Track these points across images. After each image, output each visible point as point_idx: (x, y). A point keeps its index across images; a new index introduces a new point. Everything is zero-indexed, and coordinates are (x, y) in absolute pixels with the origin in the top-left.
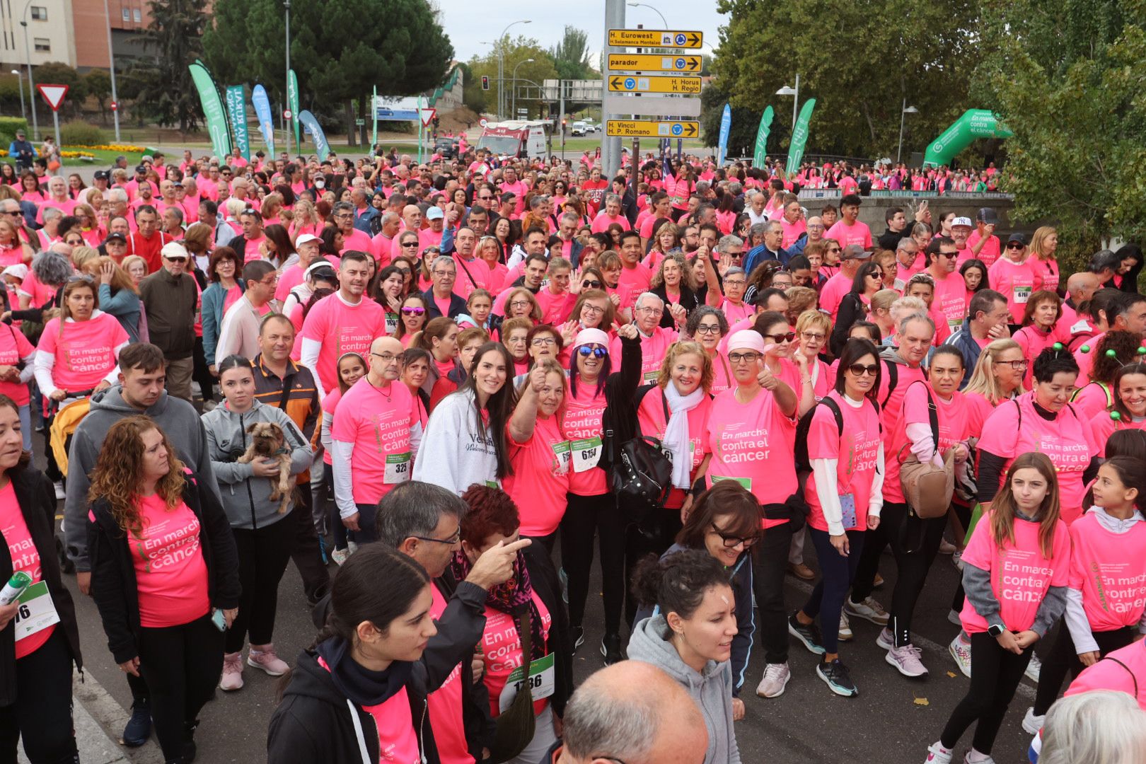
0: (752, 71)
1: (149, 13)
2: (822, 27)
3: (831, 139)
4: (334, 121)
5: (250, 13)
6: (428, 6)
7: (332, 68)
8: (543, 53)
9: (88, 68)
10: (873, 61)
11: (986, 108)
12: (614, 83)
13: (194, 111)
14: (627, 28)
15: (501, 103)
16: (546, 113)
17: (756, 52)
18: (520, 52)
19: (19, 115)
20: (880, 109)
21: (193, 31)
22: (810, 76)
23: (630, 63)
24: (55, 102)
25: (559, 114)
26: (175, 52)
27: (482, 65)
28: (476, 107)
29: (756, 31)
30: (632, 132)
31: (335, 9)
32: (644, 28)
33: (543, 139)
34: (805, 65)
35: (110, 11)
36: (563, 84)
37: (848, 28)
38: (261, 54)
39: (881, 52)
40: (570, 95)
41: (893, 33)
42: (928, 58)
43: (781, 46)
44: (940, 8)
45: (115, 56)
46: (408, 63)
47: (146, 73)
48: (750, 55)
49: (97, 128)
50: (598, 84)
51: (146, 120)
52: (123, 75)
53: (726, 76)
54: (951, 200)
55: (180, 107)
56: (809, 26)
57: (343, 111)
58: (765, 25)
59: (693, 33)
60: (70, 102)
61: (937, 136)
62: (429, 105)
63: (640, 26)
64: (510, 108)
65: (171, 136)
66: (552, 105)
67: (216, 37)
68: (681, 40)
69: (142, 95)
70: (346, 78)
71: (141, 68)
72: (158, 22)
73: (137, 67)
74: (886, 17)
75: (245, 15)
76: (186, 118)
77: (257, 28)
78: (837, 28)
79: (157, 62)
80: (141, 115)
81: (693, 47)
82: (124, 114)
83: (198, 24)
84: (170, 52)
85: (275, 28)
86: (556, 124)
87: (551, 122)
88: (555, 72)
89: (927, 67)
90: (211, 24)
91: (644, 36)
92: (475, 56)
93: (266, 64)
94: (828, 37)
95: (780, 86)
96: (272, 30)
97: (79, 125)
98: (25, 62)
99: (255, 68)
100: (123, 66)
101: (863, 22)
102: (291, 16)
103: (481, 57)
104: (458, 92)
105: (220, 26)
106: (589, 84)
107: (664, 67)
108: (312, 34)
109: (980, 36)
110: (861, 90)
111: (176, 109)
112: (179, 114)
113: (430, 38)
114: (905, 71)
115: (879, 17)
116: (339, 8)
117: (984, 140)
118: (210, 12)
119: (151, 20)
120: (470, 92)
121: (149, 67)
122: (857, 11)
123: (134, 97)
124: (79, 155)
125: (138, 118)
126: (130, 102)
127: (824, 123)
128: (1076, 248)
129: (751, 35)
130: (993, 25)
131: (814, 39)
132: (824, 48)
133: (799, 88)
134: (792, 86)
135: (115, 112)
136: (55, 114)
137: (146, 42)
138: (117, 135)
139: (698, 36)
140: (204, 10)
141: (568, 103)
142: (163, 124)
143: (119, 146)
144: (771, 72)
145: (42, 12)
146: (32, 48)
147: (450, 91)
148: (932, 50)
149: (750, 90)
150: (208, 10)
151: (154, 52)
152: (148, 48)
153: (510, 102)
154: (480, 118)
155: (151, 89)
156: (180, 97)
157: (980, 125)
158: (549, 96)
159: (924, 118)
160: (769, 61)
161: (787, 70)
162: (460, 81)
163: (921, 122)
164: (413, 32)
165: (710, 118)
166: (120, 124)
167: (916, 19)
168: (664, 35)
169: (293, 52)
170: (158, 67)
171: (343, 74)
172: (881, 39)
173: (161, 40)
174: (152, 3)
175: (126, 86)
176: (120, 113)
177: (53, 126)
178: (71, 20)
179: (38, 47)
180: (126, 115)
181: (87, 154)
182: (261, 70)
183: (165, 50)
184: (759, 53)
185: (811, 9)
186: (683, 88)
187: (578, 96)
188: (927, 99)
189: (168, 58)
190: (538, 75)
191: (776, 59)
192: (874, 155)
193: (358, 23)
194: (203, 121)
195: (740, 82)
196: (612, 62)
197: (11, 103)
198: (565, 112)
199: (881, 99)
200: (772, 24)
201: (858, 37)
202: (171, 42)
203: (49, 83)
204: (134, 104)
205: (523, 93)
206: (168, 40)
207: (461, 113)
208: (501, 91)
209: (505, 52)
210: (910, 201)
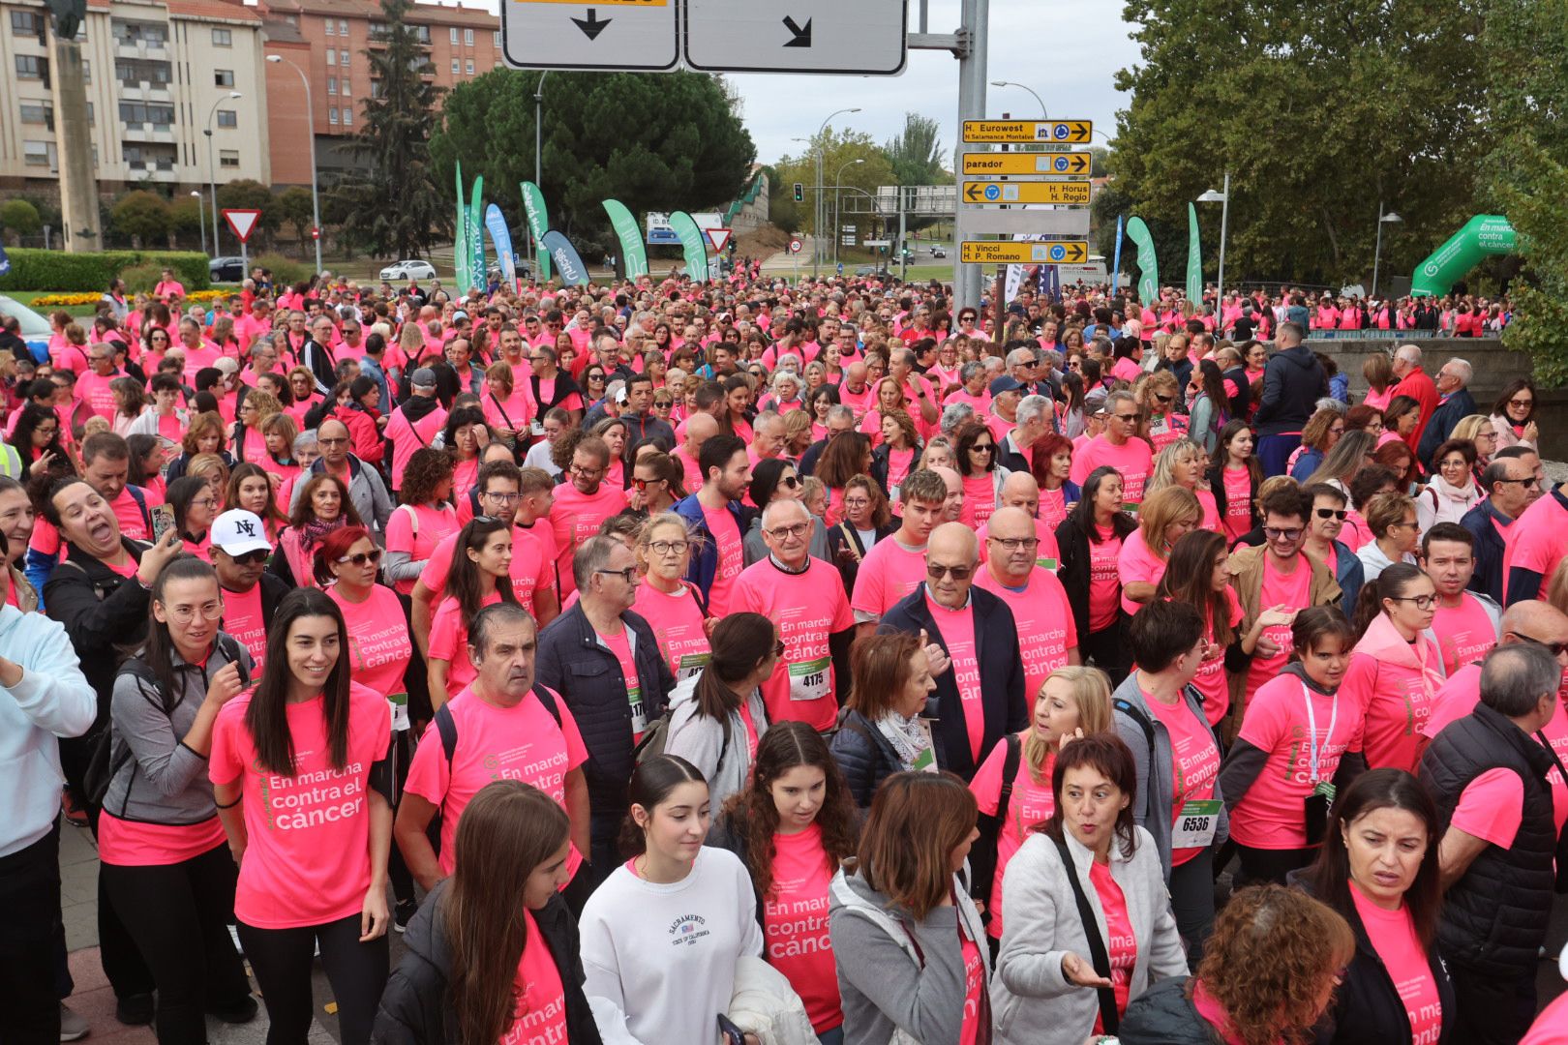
0: (1163, 170)
1: (363, 114)
2: (1261, 107)
4: (597, 246)
5: (491, 109)
6: (723, 93)
7: (596, 177)
8: (876, 151)
9: (287, 185)
10: (1333, 153)
11: (1502, 213)
12: (971, 192)
14: (988, 118)
15: (820, 220)
16: (881, 230)
17: (1170, 143)
18: (846, 151)
19: (198, 249)
20: (1347, 218)
21: (417, 134)
22: (1243, 174)
23: (991, 165)
24: (243, 231)
25: (898, 232)
26: (394, 161)
27: (794, 168)
28: (785, 225)
29: (1169, 115)
30: (999, 257)
32: (1012, 118)
34: (1236, 159)
35: (313, 113)
36: (903, 192)
37: (1298, 108)
38: (504, 161)
39: (1345, 140)
40: (914, 207)
41: (1362, 113)
42: (1414, 146)
43: (1204, 133)
45: (319, 169)
46: (695, 169)
47: (356, 191)
48: (1161, 147)
49: (293, 264)
50: (951, 191)
51: (355, 251)
52: (329, 193)
53: (1127, 175)
55: (399, 232)
56: (1243, 106)
58: (1182, 107)
59: (1079, 123)
60: (261, 230)
61: (1429, 254)
62: (724, 224)
63: (1007, 116)
64: (832, 225)
66: (889, 220)
67: (447, 142)
68: (1062, 132)
69: (351, 220)
71: (351, 183)
72: (374, 121)
73: (346, 182)
74: (1352, 91)
75: (484, 112)
76: (407, 247)
77: (499, 128)
78: (1283, 107)
79: (371, 176)
80: (349, 244)
81: (1078, 141)
82: (329, 244)
83: (423, 125)
84: (387, 162)
85: (522, 128)
86: (894, 245)
87: (887, 243)
88: (892, 177)
89: (1414, 158)
90: (440, 124)
91: (1011, 129)
92: (786, 157)
94: (1268, 122)
95: (1203, 191)
96: (518, 131)
97: (273, 259)
98: (208, 181)
99: (496, 181)
100: (328, 183)
101: (1320, 99)
102: (543, 112)
103: (793, 158)
104: (762, 204)
105: (452, 127)
106: (940, 191)
107: (1039, 168)
108: (570, 134)
109: (1490, 113)
110: (1317, 192)
111: (394, 235)
112: (398, 241)
113: (725, 136)
114: (1380, 165)
115: (1342, 92)
116: (606, 99)
117: (1499, 257)
118: (440, 109)
119: (365, 121)
120: (778, 204)
121: (361, 182)
122: (1311, 84)
123: (341, 221)
125: (345, 249)
126: (336, 228)
127: (1266, 239)
129: (1163, 121)
130: (1507, 98)
131: (1249, 124)
132: (1264, 136)
133: (1230, 191)
134: (1220, 190)
135: (317, 242)
136: (244, 246)
137: (358, 150)
139: (1086, 126)
140: (431, 107)
141: (910, 217)
142: (377, 256)
144: (1191, 169)
145: (229, 117)
146: (217, 162)
147: (752, 204)
148: (1418, 134)
149: (1160, 195)
150: (437, 106)
151: (369, 163)
152: (360, 158)
153: (832, 217)
154: (792, 239)
155: (363, 210)
156: (398, 220)
157: (1493, 236)
158: (885, 208)
159: (1410, 229)
160: (1188, 156)
161: (1212, 165)
162: (765, 191)
163: (1405, 235)
164: (703, 128)
166: (323, 256)
167: (1395, 93)
168: (1038, 126)
169: (545, 157)
170: (371, 182)
171: (611, 185)
172: (1346, 120)
173: (377, 148)
174: (367, 100)
175: (332, 206)
176: (323, 242)
178: (265, 125)
179: (224, 161)
180: (331, 245)
183: (381, 161)
184: (1174, 145)
185: (1246, 82)
186: (1066, 196)
187: (924, 208)
188: (1415, 202)
189: (387, 170)
190: (869, 181)
191: (1198, 152)
192: (1337, 280)
193: (630, 118)
194: (428, 251)
195: (1147, 184)
196: (969, 165)
197: (189, 233)
198: (907, 229)
199: (1347, 203)
200: (1191, 105)
201: (1312, 120)
202: (389, 149)
203: (237, 207)
204: (342, 230)
205: (850, 205)
206: (386, 147)
207: (765, 233)
208: (820, 202)
209: (826, 151)
210: (1391, 344)
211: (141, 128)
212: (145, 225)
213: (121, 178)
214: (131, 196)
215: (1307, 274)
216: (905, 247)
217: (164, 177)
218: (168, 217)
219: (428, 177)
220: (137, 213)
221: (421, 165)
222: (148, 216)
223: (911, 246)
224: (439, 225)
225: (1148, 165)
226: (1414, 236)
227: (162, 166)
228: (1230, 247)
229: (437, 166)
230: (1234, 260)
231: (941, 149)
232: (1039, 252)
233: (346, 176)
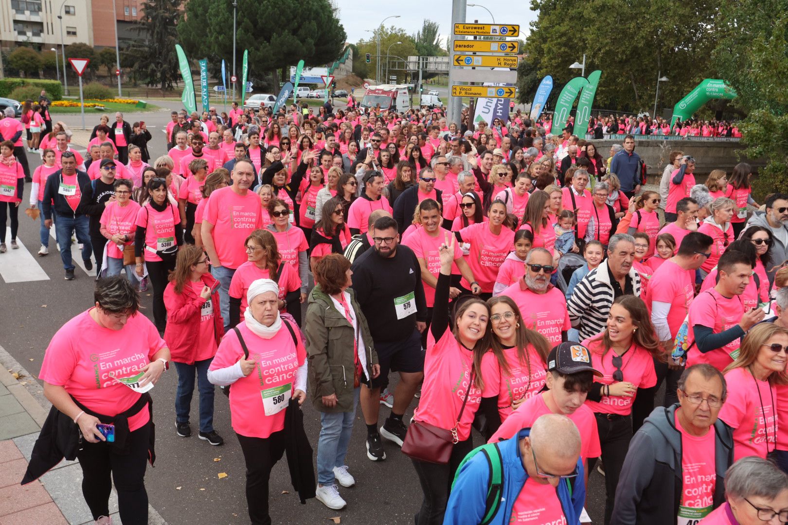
0: (553, 52)
1: (142, 10)
3: (607, 99)
4: (265, 83)
5: (210, 10)
6: (330, 5)
7: (265, 47)
8: (408, 38)
9: (101, 47)
10: (640, 45)
11: (719, 78)
12: (457, 60)
13: (171, 76)
14: (467, 22)
15: (379, 73)
16: (409, 79)
17: (557, 39)
18: (393, 37)
19: (55, 79)
20: (643, 78)
21: (171, 22)
22: (595, 55)
23: (468, 46)
24: (80, 70)
25: (418, 80)
26: (159, 36)
27: (367, 45)
28: (361, 75)
29: (557, 24)
30: (471, 94)
31: (267, 8)
32: (479, 22)
33: (407, 97)
34: (591, 47)
35: (116, 9)
36: (421, 61)
37: (623, 22)
38: (217, 38)
39: (646, 39)
40: (426, 67)
42: (678, 43)
43: (574, 34)
44: (688, 9)
45: (119, 39)
46: (316, 45)
47: (139, 51)
48: (552, 41)
49: (107, 88)
50: (446, 59)
51: (139, 82)
52: (124, 52)
53: (535, 55)
55: (162, 74)
56: (595, 21)
57: (270, 77)
58: (563, 20)
59: (512, 26)
60: (89, 70)
61: (682, 98)
62: (330, 74)
63: (476, 21)
64: (385, 75)
65: (155, 93)
66: (414, 73)
67: (187, 27)
68: (504, 30)
69: (136, 66)
70: (274, 54)
71: (136, 47)
72: (149, 15)
73: (134, 46)
74: (650, 14)
75: (206, 12)
76: (165, 81)
77: (214, 21)
78: (615, 22)
79: (147, 43)
80: (135, 79)
81: (512, 35)
83: (174, 17)
84: (155, 36)
85: (226, 21)
86: (416, 86)
87: (413, 85)
88: (416, 51)
89: (676, 49)
90: (183, 17)
91: (479, 28)
92: (361, 40)
93: (220, 45)
95: (573, 63)
96: (224, 22)
97: (96, 85)
98: (60, 43)
99: (212, 48)
100: (124, 46)
101: (634, 17)
102: (237, 13)
103: (365, 40)
104: (349, 64)
105: (189, 18)
106: (439, 59)
107: (492, 49)
108: (251, 24)
110: (631, 65)
111: (159, 75)
112: (161, 78)
113: (331, 28)
116: (270, 7)
117: (716, 100)
118: (183, 9)
119: (143, 14)
120: (357, 64)
121: (142, 46)
122: (629, 10)
123: (131, 66)
124: (95, 106)
125: (133, 81)
126: (128, 70)
128: (781, 177)
129: (553, 27)
131: (598, 29)
132: (606, 36)
133: (586, 64)
134: (581, 63)
135: (119, 77)
136: (80, 78)
137: (140, 29)
138: (120, 92)
139: (516, 28)
140: (178, 8)
141: (424, 72)
142: (150, 85)
143: (120, 99)
144: (567, 52)
145: (72, 10)
146: (65, 33)
147: (344, 63)
149: (552, 66)
150: (181, 8)
151: (146, 37)
152: (141, 33)
153: (385, 71)
154: (364, 82)
155: (142, 61)
156: (161, 66)
157: (713, 90)
158: (412, 67)
159: (674, 85)
160: (565, 45)
161: (577, 50)
162: (351, 57)
163: (671, 88)
164: (320, 25)
165: (523, 84)
166: (122, 84)
168: (493, 27)
169: (238, 36)
170: (147, 46)
171: (272, 52)
173: (150, 28)
174: (145, 4)
175: (126, 59)
176: (122, 77)
177: (79, 85)
178: (90, 15)
179: (69, 33)
180: (126, 78)
181: (100, 105)
182: (216, 49)
183: (152, 35)
184: (559, 40)
185: (598, 8)
186: (504, 63)
187: (431, 68)
188: (675, 72)
189: (155, 40)
190: (404, 53)
191: (570, 44)
192: (636, 109)
193: (282, 18)
194: (177, 83)
195: (545, 60)
196: (457, 46)
197: (50, 70)
198: (423, 78)
199: (643, 71)
200: (567, 19)
201: (630, 28)
202: (157, 29)
203: (76, 57)
204: (131, 71)
205: (394, 65)
206: (154, 28)
207: (351, 79)
208: (379, 64)
209: (382, 37)
210: (662, 142)
211: (23, 13)
212: (27, 65)
213: (13, 39)
214: (18, 50)
215: (622, 107)
216: (421, 88)
217: (36, 40)
218: (39, 62)
220: (24, 59)
221: (173, 38)
222: (28, 60)
223: (424, 87)
225: (546, 50)
226: (675, 88)
227: (34, 34)
229: (182, 39)
231: (440, 38)
232: (491, 92)
233: (133, 43)
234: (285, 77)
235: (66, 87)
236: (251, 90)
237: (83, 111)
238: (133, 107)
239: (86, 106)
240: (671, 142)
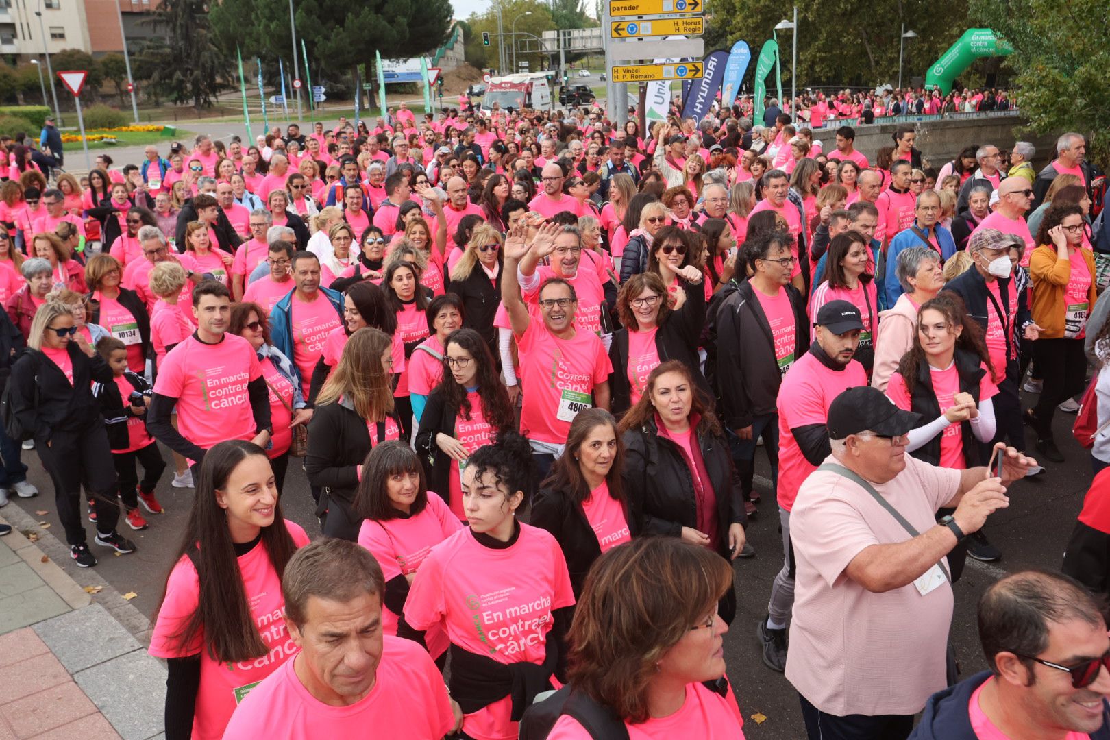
0: (749, 8)
3: (831, 69)
4: (341, 87)
7: (337, 35)
8: (539, 5)
9: (103, 52)
11: (986, 27)
12: (616, 30)
13: (206, 87)
15: (503, 59)
16: (546, 64)
18: (518, 6)
19: (41, 103)
20: (878, 36)
21: (199, 9)
22: (807, 8)
23: (630, 8)
24: (75, 87)
25: (559, 64)
26: (184, 30)
27: (481, 21)
28: (478, 62)
30: (637, 77)
33: (546, 90)
36: (561, 37)
38: (267, 26)
40: (570, 45)
45: (127, 39)
46: (410, 25)
47: (158, 54)
49: (116, 111)
50: (596, 32)
51: (161, 99)
52: (137, 57)
53: (723, 15)
54: (955, 122)
55: (193, 84)
57: (349, 76)
60: (89, 86)
61: (936, 59)
62: (433, 65)
64: (511, 62)
65: (186, 114)
66: (552, 56)
67: (223, 13)
69: (156, 75)
70: (351, 44)
71: (153, 48)
72: (165, 3)
73: (149, 48)
76: (200, 95)
79: (168, 42)
80: (156, 94)
82: (141, 95)
83: (204, 1)
84: (179, 31)
86: (557, 74)
87: (553, 73)
88: (552, 23)
92: (474, 13)
93: (272, 36)
95: (778, 20)
97: (101, 109)
98: (42, 51)
99: (262, 41)
100: (135, 48)
103: (479, 13)
104: (459, 50)
105: (225, 1)
106: (587, 33)
107: (665, 9)
110: (860, 17)
111: (189, 86)
112: (193, 90)
117: (985, 58)
120: (471, 49)
121: (161, 47)
123: (148, 77)
124: (102, 138)
125: (153, 98)
126: (145, 83)
127: (823, 54)
133: (798, 20)
134: (791, 20)
135: (132, 94)
136: (77, 100)
137: (156, 23)
138: (136, 116)
141: (567, 53)
142: (178, 103)
143: (137, 126)
144: (768, 6)
145: (54, 2)
146: (48, 37)
147: (452, 49)
149: (748, 27)
151: (165, 33)
152: (158, 28)
153: (511, 56)
154: (482, 75)
155: (164, 69)
156: (191, 74)
157: (981, 44)
158: (549, 47)
159: (923, 42)
162: (461, 39)
163: (920, 46)
166: (138, 105)
169: (297, 22)
170: (169, 47)
171: (348, 40)
173: (170, 20)
175: (140, 67)
176: (136, 94)
177: (76, 111)
179: (54, 36)
180: (142, 95)
181: (109, 136)
182: (268, 42)
183: (174, 30)
186: (685, 29)
187: (577, 46)
188: (926, 22)
189: (179, 37)
190: (536, 27)
192: (873, 81)
194: (216, 97)
195: (739, 18)
196: (614, 9)
197: (33, 92)
198: (566, 61)
199: (879, 25)
202: (180, 21)
203: (68, 70)
204: (149, 85)
205: (523, 47)
206: (176, 19)
207: (464, 70)
208: (502, 46)
209: (504, 7)
210: (914, 125)
215: (851, 79)
216: (565, 75)
217: (8, 49)
218: (15, 81)
219: (211, 40)
221: (204, 32)
222: (1, 80)
223: (569, 75)
224: (223, 77)
227: (5, 42)
228: (799, 62)
229: (217, 32)
230: (801, 71)
232: (668, 71)
233: (148, 43)
234: (370, 75)
235: (58, 115)
236: (323, 98)
237: (85, 147)
238: (158, 136)
239: (90, 140)
240: (926, 125)
